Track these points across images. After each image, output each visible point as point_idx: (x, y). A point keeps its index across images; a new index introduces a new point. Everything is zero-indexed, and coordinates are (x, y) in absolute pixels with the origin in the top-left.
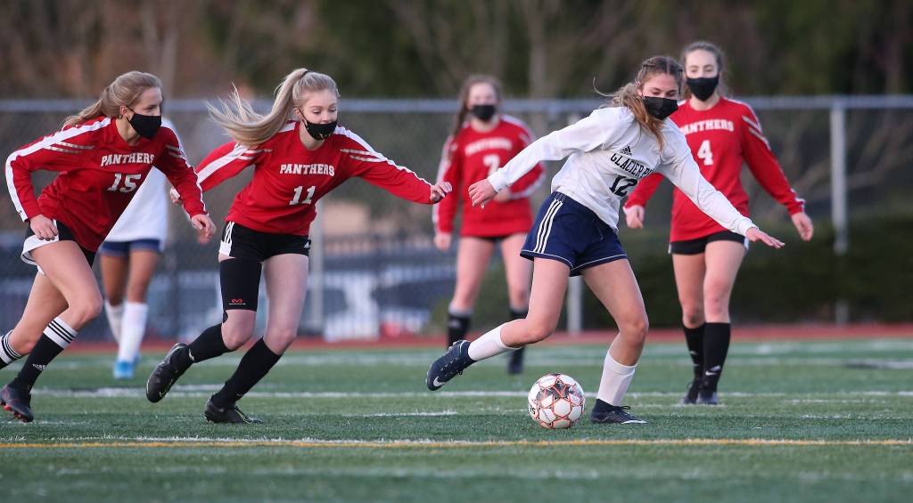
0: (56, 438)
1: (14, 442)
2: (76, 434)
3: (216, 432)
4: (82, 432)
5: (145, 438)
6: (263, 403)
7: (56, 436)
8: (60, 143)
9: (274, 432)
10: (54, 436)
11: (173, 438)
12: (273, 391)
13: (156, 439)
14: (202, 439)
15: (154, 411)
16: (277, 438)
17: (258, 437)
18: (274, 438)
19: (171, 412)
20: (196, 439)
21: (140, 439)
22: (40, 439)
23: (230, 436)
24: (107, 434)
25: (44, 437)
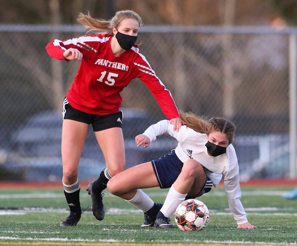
0: (154, 240)
1: (128, 242)
2: (166, 238)
3: (255, 238)
4: (171, 237)
5: (210, 241)
6: (286, 220)
7: (154, 239)
8: (82, 43)
9: (292, 238)
10: (153, 239)
11: (228, 242)
12: (292, 212)
13: (217, 242)
14: (246, 242)
15: (217, 224)
16: (294, 242)
17: (281, 242)
18: (292, 242)
19: (227, 225)
20: (242, 242)
21: (207, 241)
22: (144, 241)
23: (264, 241)
24: (187, 238)
25: (147, 239)
